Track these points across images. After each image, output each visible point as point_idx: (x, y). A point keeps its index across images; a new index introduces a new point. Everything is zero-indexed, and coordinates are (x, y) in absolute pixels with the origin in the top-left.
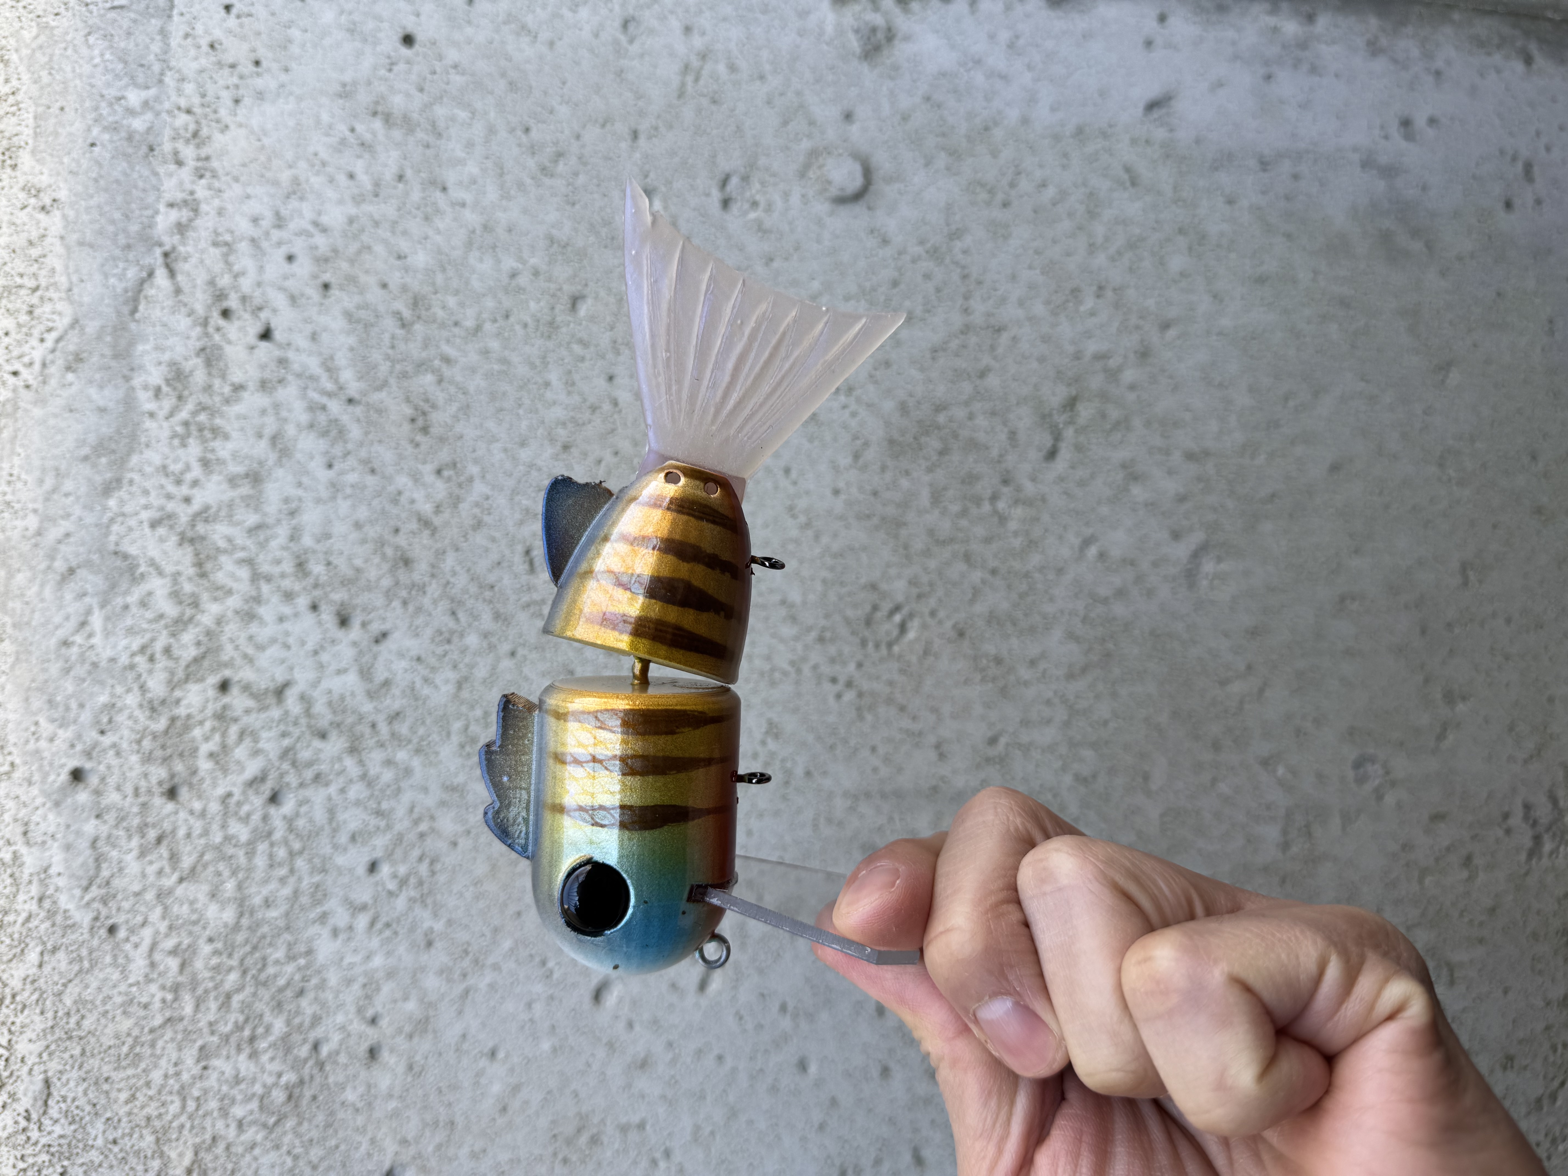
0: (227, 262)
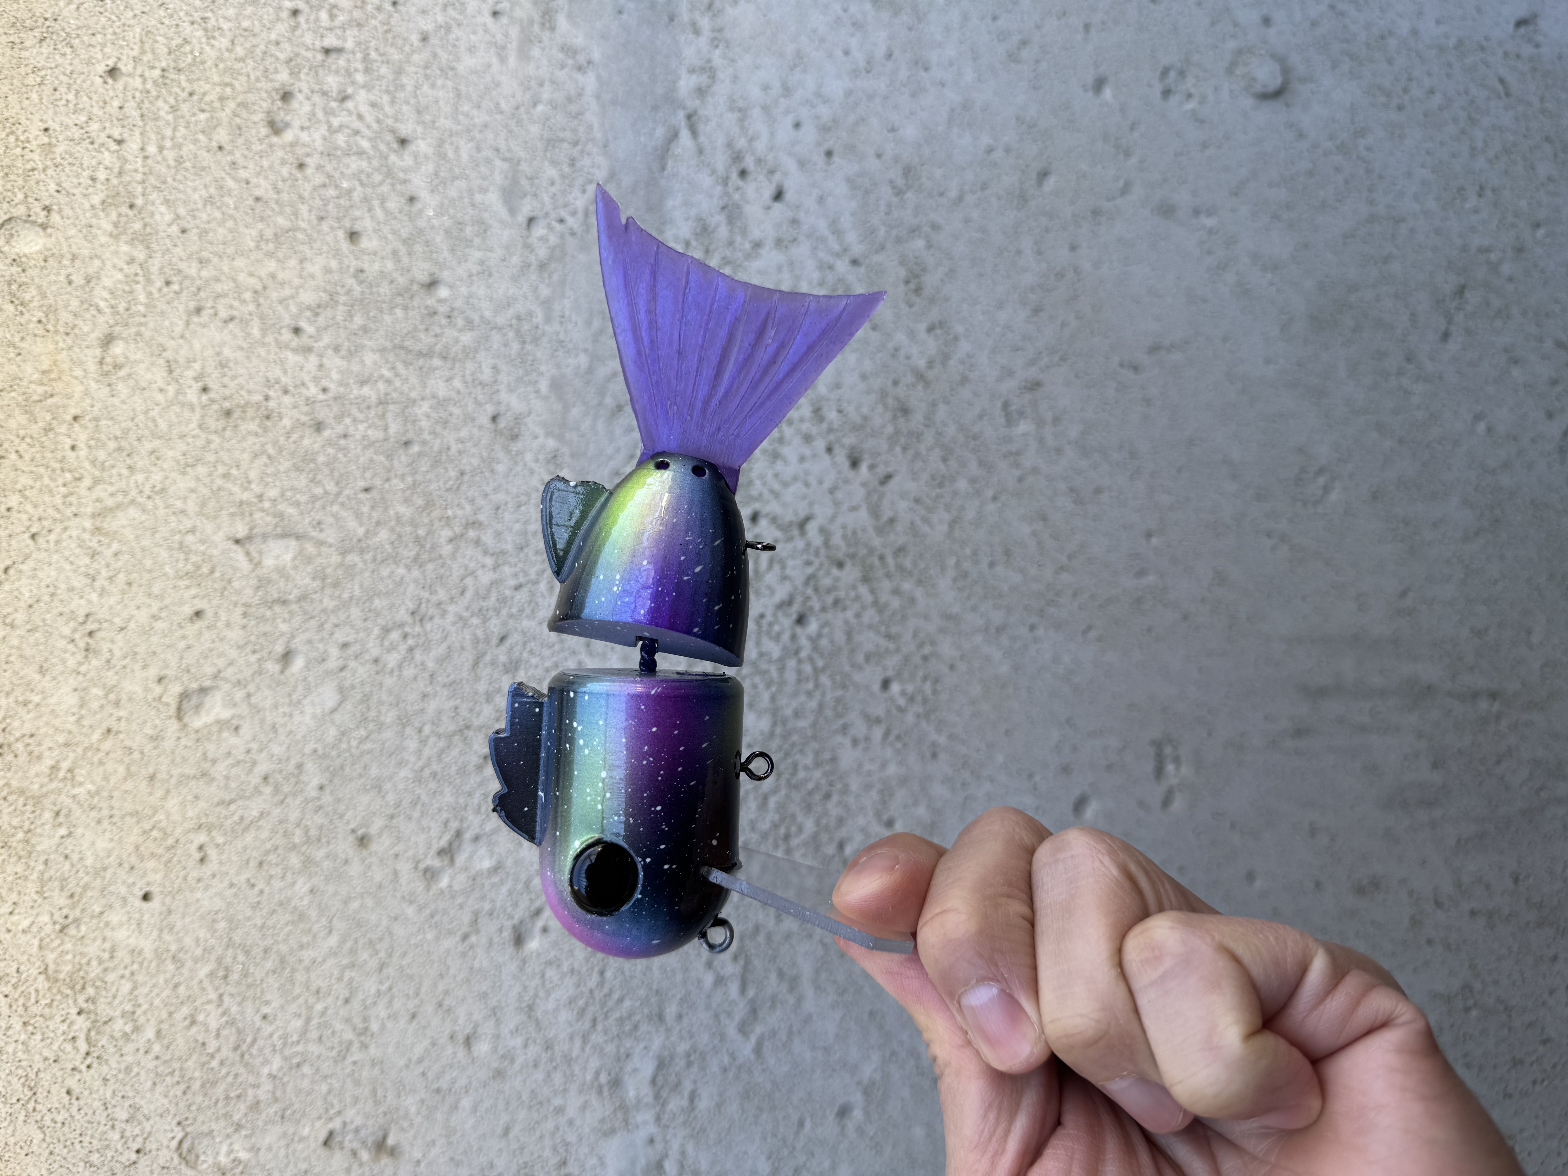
0: (742, 128)
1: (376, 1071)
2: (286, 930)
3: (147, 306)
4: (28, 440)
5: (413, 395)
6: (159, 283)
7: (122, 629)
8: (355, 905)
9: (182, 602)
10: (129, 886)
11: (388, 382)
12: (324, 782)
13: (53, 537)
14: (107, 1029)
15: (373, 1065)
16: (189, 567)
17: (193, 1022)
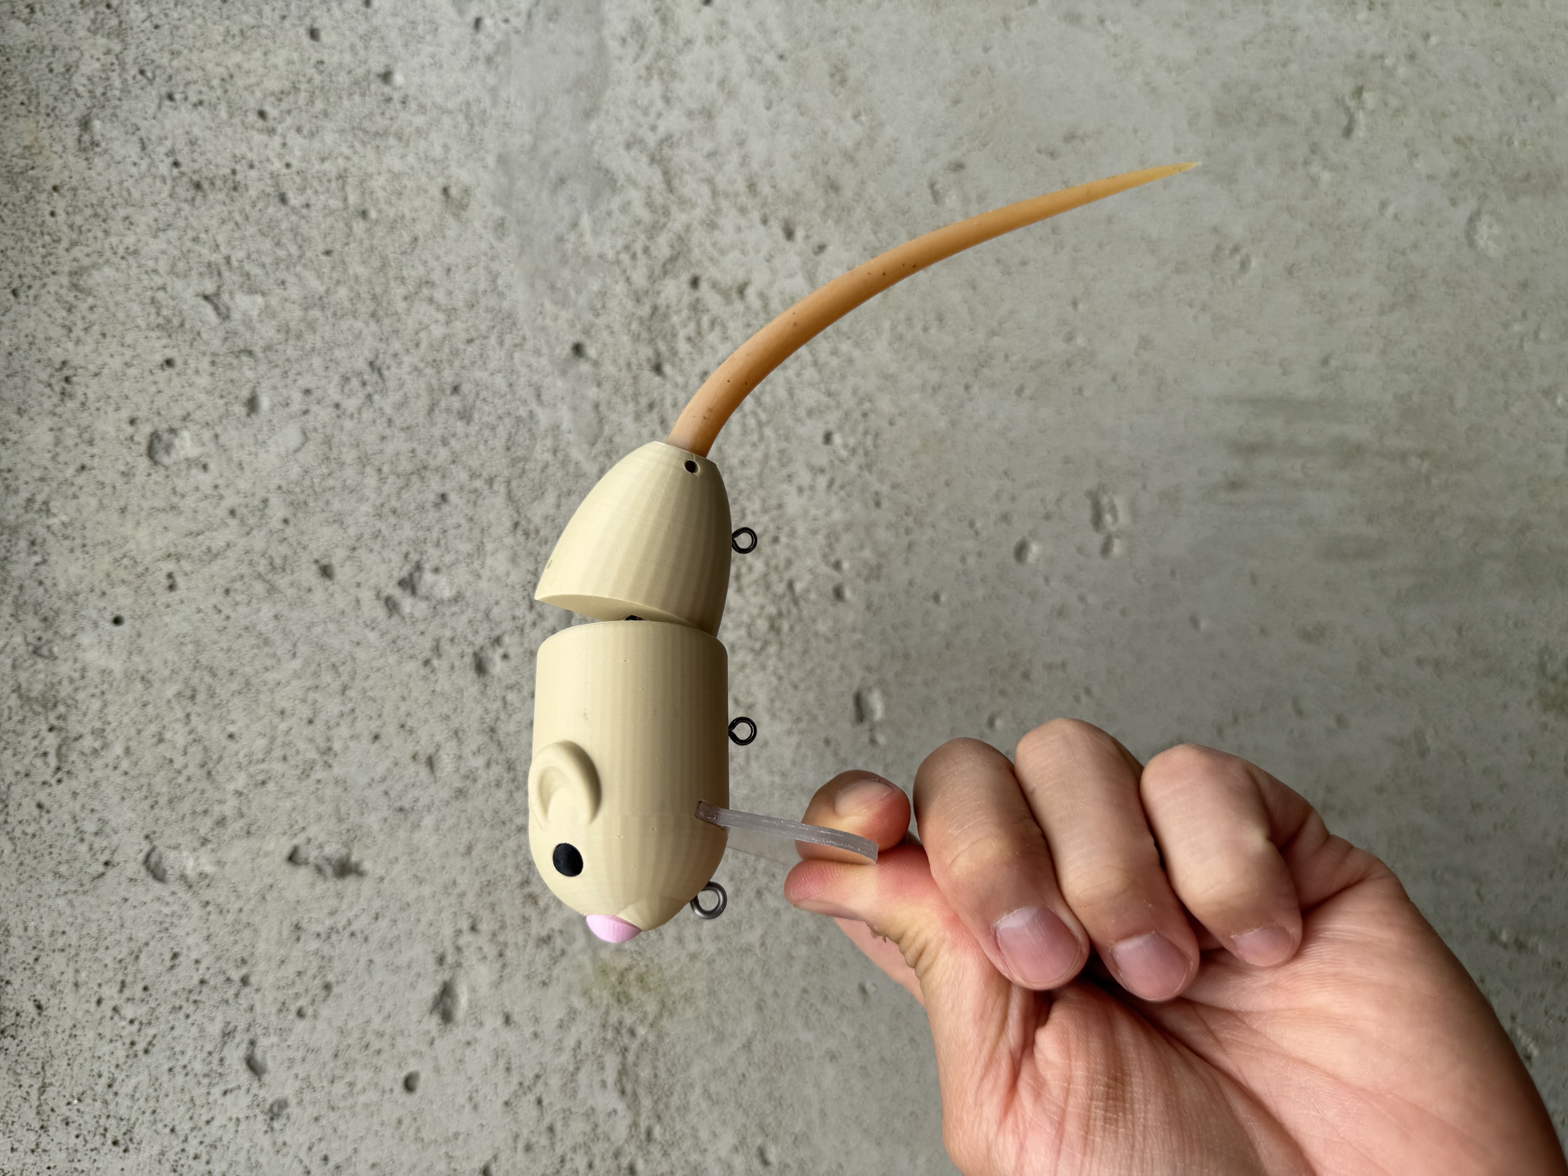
1: (339, 790)
2: (251, 654)
3: (122, 91)
4: (10, 206)
5: (371, 170)
6: (134, 71)
7: (96, 375)
8: (318, 630)
9: (153, 351)
10: (100, 611)
11: (348, 158)
12: (289, 516)
13: (32, 293)
14: (78, 745)
15: (337, 782)
16: (161, 321)
17: (161, 740)
